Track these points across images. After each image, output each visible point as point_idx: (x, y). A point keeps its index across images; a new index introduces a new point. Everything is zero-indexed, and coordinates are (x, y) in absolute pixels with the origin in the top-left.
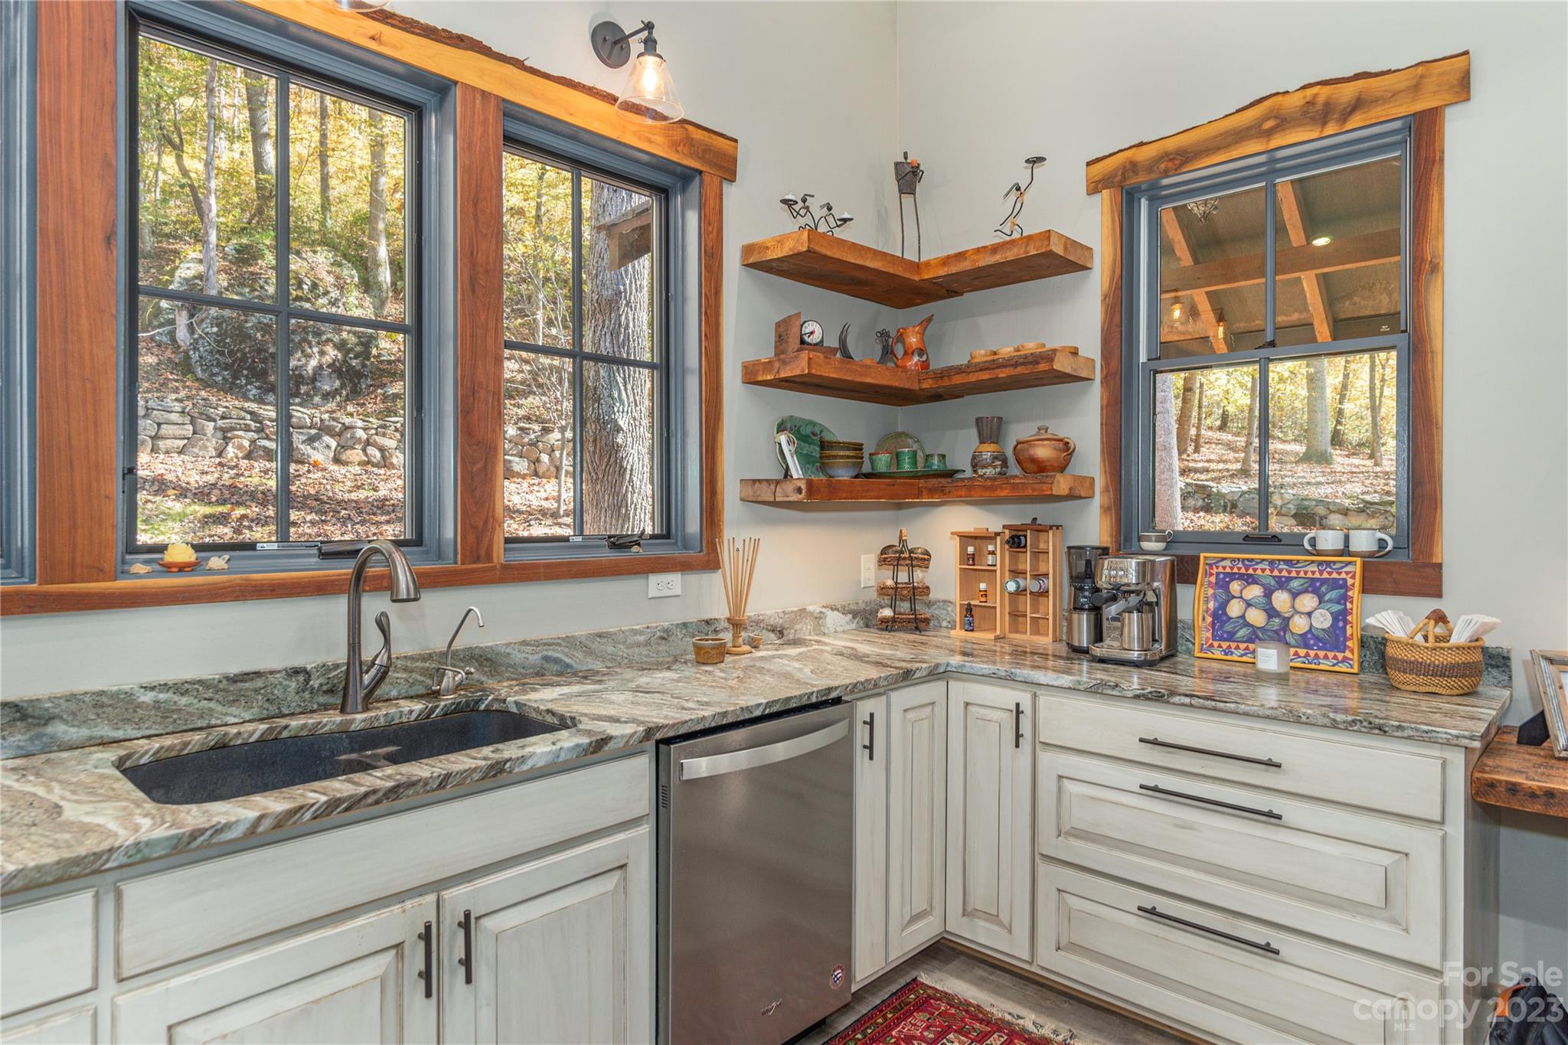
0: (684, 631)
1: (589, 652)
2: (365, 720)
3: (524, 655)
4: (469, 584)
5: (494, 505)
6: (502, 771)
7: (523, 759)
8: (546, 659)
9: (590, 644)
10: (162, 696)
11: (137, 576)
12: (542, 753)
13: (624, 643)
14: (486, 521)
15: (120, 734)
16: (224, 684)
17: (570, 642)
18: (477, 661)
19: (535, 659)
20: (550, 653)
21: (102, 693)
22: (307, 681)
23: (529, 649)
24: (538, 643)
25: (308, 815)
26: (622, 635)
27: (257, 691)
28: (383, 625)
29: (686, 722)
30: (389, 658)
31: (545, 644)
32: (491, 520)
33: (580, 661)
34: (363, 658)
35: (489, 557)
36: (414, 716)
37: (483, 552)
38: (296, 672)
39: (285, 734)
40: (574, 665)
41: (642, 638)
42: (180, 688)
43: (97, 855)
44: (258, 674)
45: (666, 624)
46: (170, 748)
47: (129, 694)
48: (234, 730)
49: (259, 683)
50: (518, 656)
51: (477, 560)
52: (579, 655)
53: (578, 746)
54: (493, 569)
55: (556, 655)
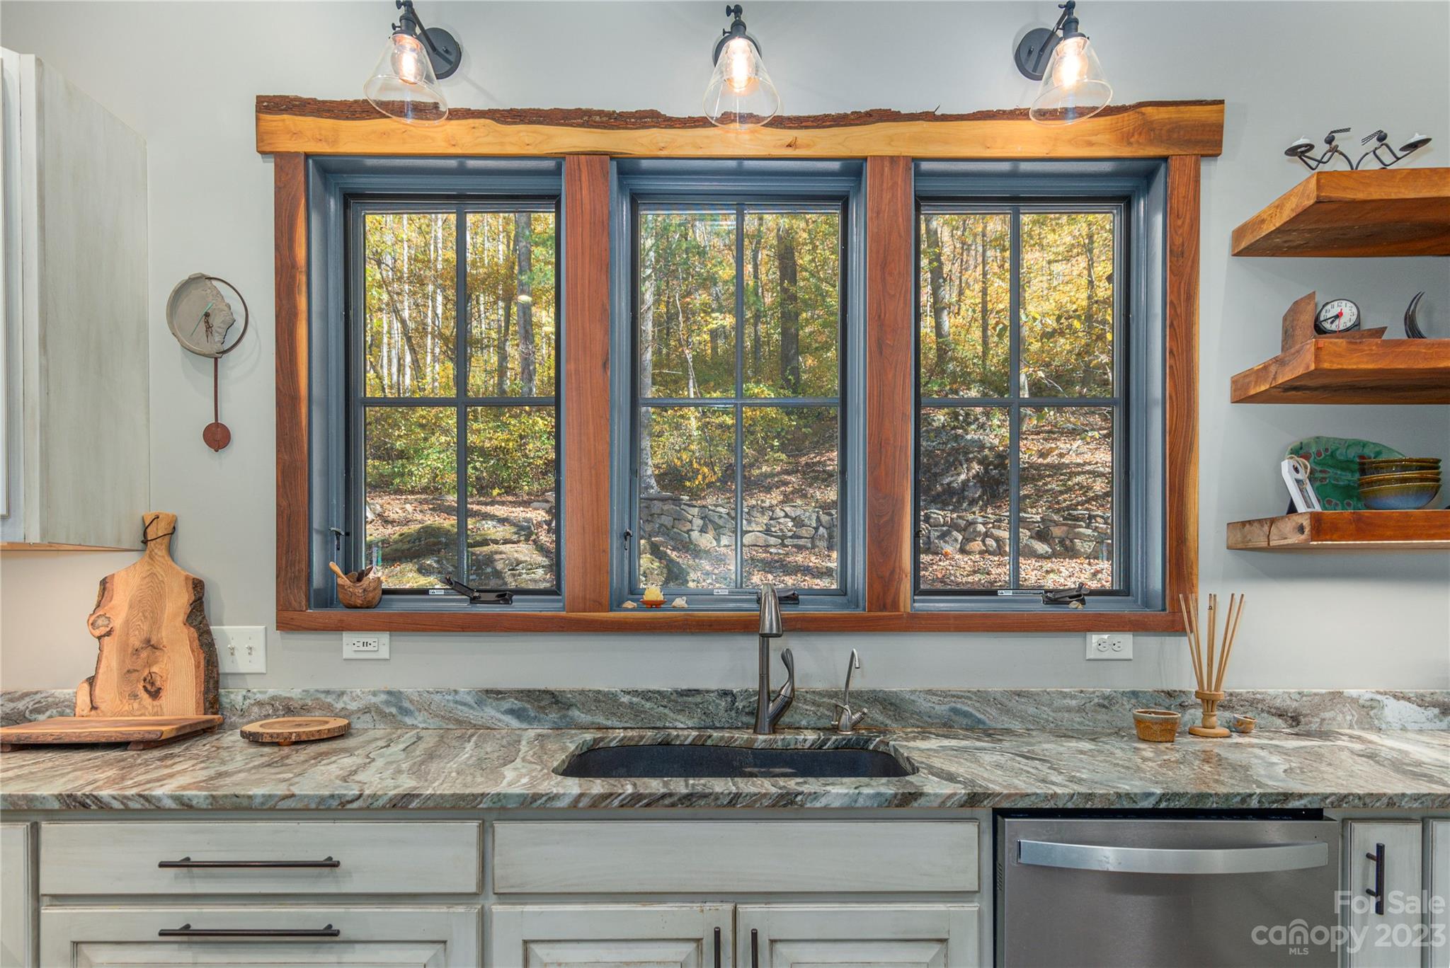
0: (1133, 701)
1: (1004, 710)
2: (765, 741)
3: (930, 704)
4: (874, 630)
5: (901, 556)
6: (792, 802)
7: (815, 796)
8: (955, 711)
9: (1007, 702)
10: (634, 699)
11: (627, 610)
12: (838, 794)
13: (1050, 705)
14: (893, 572)
15: (609, 723)
16: (674, 697)
17: (982, 697)
18: (881, 704)
19: (941, 709)
20: (959, 706)
21: (599, 692)
22: (733, 702)
23: (935, 699)
24: (945, 694)
25: (616, 803)
26: (1047, 697)
27: (697, 705)
28: (787, 661)
29: (1028, 795)
30: (793, 690)
31: (953, 696)
32: (897, 570)
33: (991, 717)
34: (772, 687)
35: (895, 605)
36: (807, 745)
37: (889, 601)
38: (725, 693)
39: (709, 742)
40: (987, 721)
41: (1074, 703)
42: (646, 695)
43: (475, 796)
44: (698, 692)
45: (1107, 691)
46: (631, 738)
47: (615, 695)
48: (674, 733)
49: (698, 699)
50: (924, 704)
51: (884, 608)
52: (994, 712)
53: (879, 794)
54: (900, 617)
55: (966, 708)
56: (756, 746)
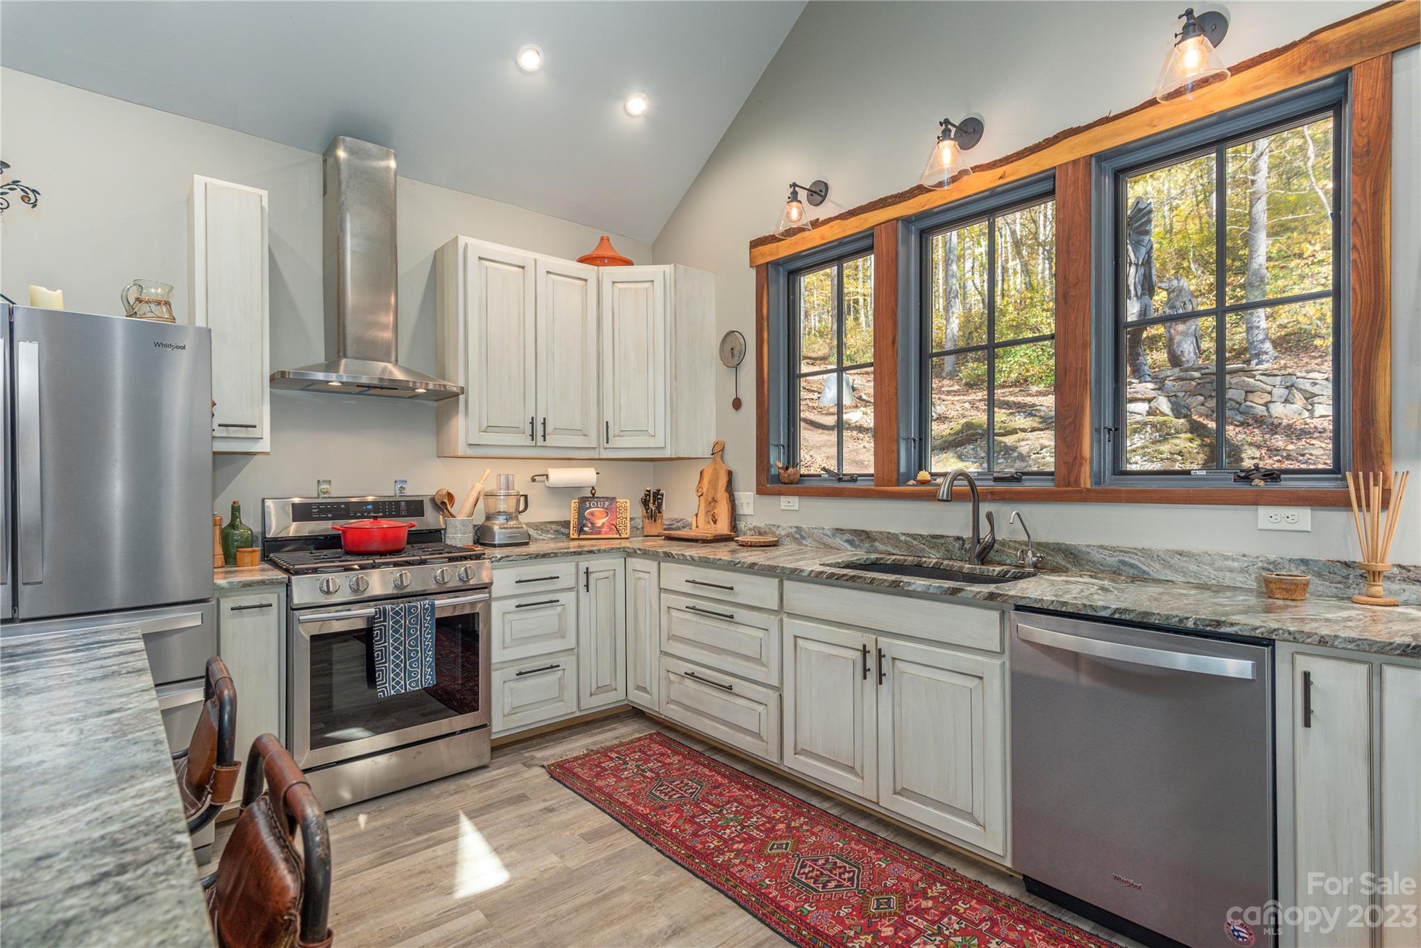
0: (1302, 568)
1: (1167, 565)
3: (1102, 556)
4: (1061, 501)
5: (1081, 447)
6: (898, 586)
8: (1123, 562)
9: (1169, 559)
10: (908, 539)
11: (909, 485)
13: (1210, 565)
14: (1075, 458)
15: (894, 552)
16: (929, 538)
17: (1147, 553)
18: (1063, 552)
19: (1112, 560)
20: (1126, 559)
21: (889, 533)
22: (963, 544)
23: (1106, 552)
24: (1114, 549)
26: (1209, 558)
27: (942, 544)
28: (990, 517)
30: (994, 538)
31: (1121, 551)
32: (1079, 457)
33: (1155, 569)
34: (981, 537)
35: (1077, 482)
37: (1072, 479)
38: (958, 538)
39: (942, 567)
40: (1151, 572)
41: (1236, 565)
42: (914, 536)
44: (942, 536)
45: (1272, 557)
46: (899, 560)
47: (897, 535)
48: (924, 559)
49: (943, 541)
50: (1096, 556)
51: (1069, 484)
52: (1158, 566)
54: (1081, 491)
55: (1132, 561)
56: (964, 571)
